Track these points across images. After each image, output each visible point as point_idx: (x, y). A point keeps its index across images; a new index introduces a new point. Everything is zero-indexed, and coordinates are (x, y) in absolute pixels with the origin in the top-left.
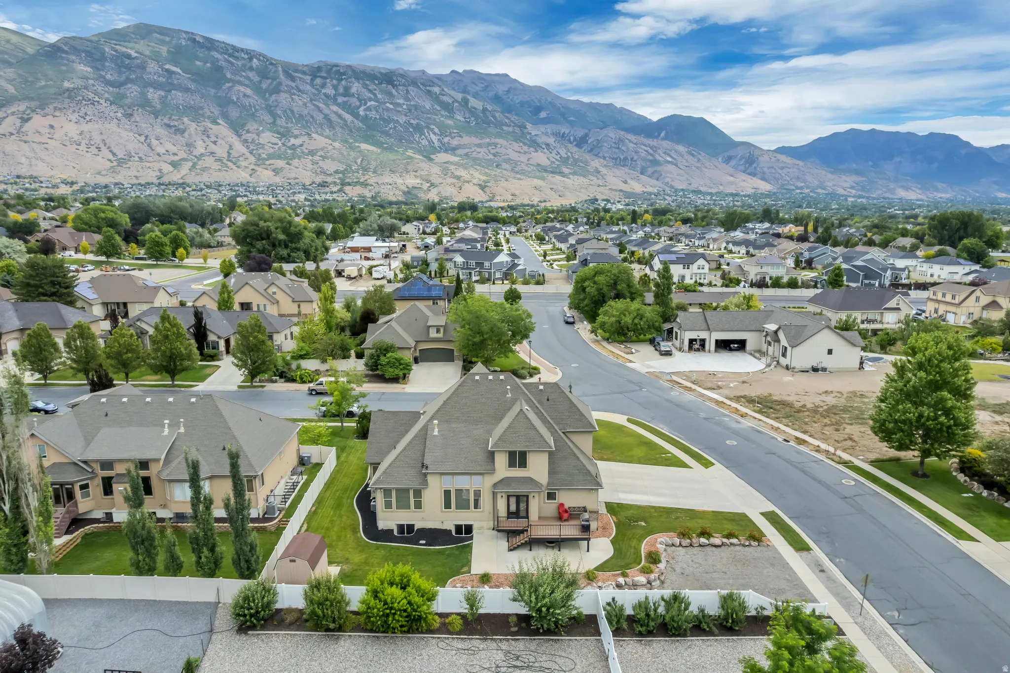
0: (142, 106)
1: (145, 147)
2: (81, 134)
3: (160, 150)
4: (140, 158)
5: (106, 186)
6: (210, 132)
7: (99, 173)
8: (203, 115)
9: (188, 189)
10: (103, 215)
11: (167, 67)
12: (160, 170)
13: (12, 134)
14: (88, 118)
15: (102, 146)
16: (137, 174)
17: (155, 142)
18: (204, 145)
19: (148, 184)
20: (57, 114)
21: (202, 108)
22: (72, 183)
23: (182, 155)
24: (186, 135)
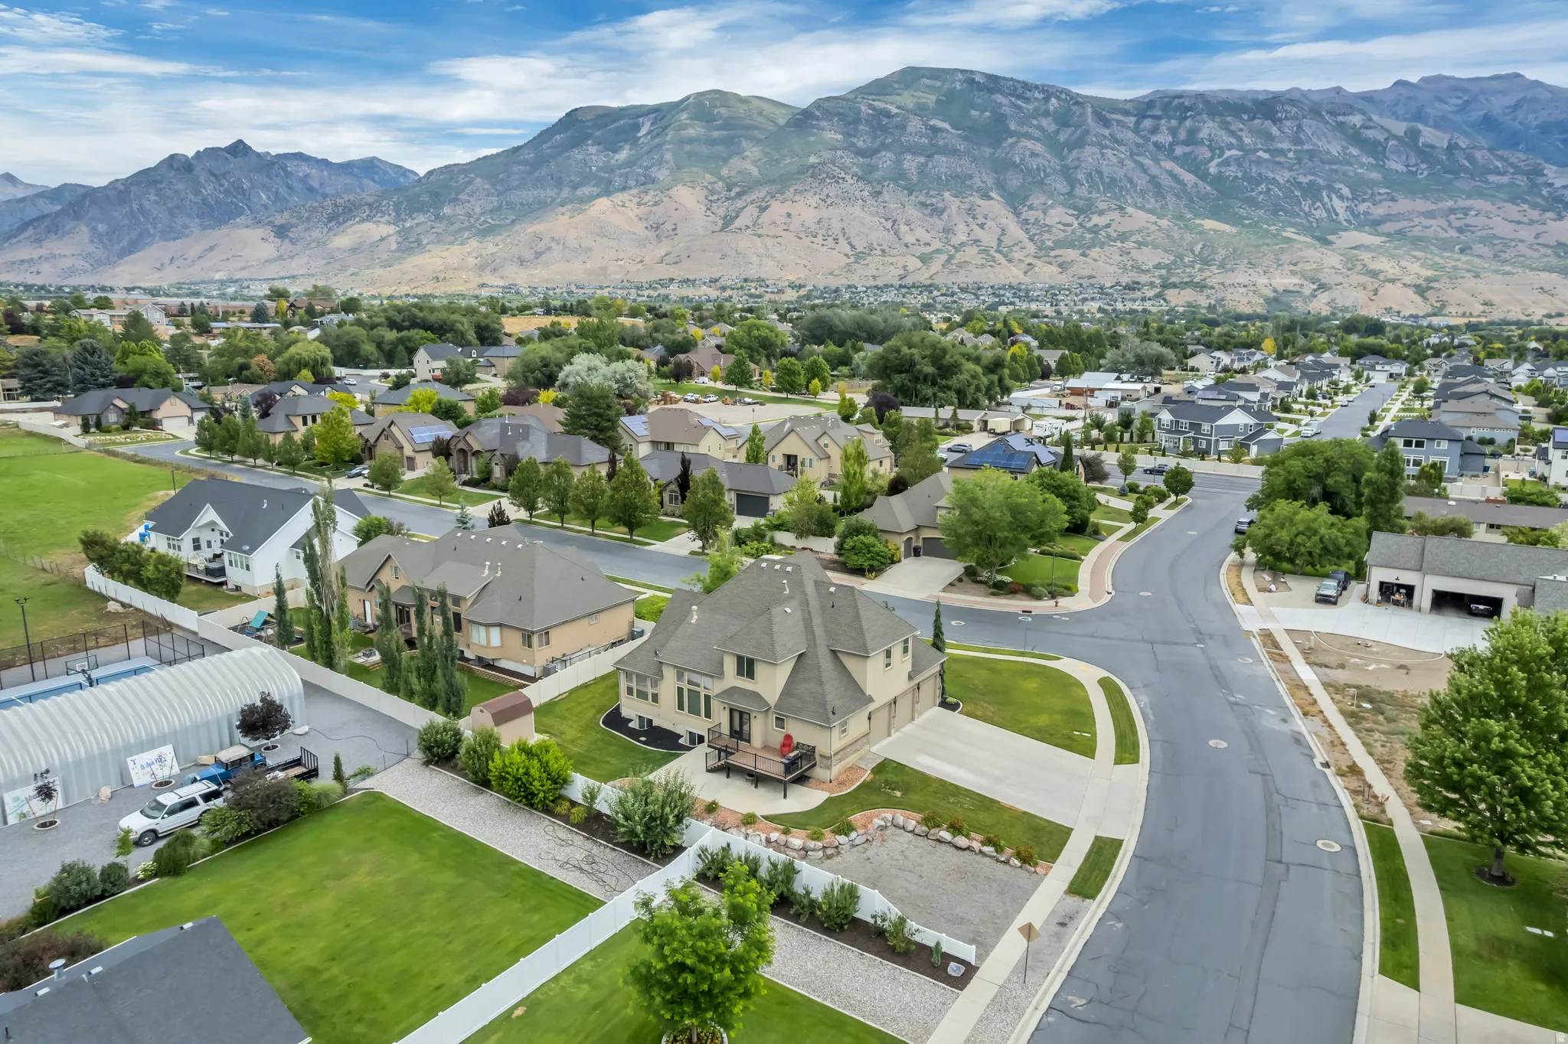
0: (894, 180)
1: (891, 236)
2: (819, 222)
3: (909, 239)
4: (883, 251)
5: (836, 290)
6: (978, 210)
7: (831, 273)
8: (971, 187)
9: (935, 293)
10: (756, 333)
11: (932, 123)
12: (905, 267)
13: (748, 227)
14: (829, 201)
15: (840, 237)
16: (875, 273)
17: (903, 228)
18: (967, 230)
19: (886, 286)
20: (797, 198)
21: (971, 177)
22: (800, 287)
23: (937, 244)
24: (945, 216)
